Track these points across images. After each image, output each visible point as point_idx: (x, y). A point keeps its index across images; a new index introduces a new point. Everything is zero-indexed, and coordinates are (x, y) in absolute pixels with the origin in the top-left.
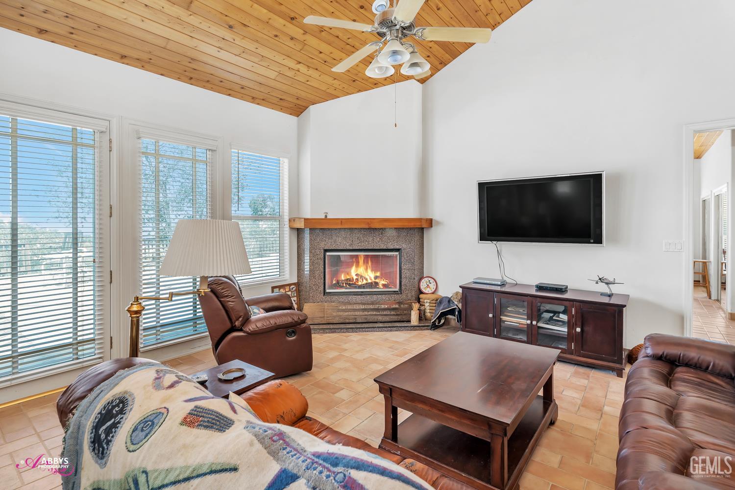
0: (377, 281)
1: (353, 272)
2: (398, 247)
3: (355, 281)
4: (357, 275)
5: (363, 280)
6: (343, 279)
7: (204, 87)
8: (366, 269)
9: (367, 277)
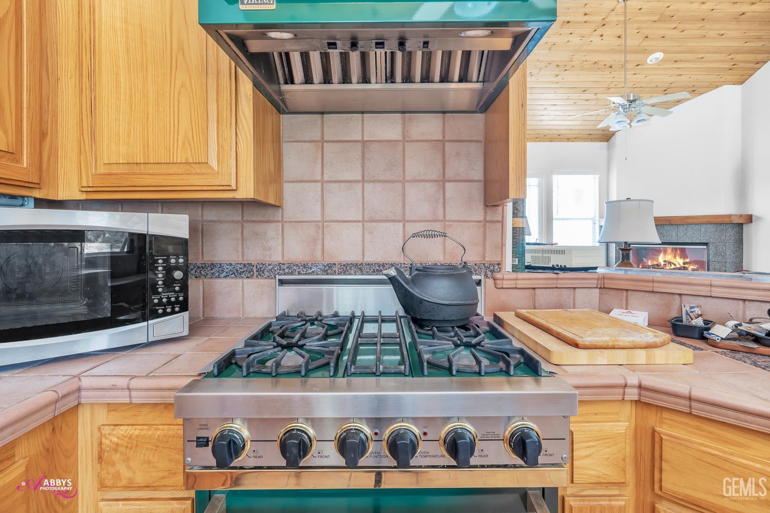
0: (686, 266)
1: (661, 259)
2: (705, 241)
3: (662, 266)
4: (665, 261)
5: (671, 265)
6: (650, 264)
7: (535, 141)
8: (675, 257)
9: (675, 263)
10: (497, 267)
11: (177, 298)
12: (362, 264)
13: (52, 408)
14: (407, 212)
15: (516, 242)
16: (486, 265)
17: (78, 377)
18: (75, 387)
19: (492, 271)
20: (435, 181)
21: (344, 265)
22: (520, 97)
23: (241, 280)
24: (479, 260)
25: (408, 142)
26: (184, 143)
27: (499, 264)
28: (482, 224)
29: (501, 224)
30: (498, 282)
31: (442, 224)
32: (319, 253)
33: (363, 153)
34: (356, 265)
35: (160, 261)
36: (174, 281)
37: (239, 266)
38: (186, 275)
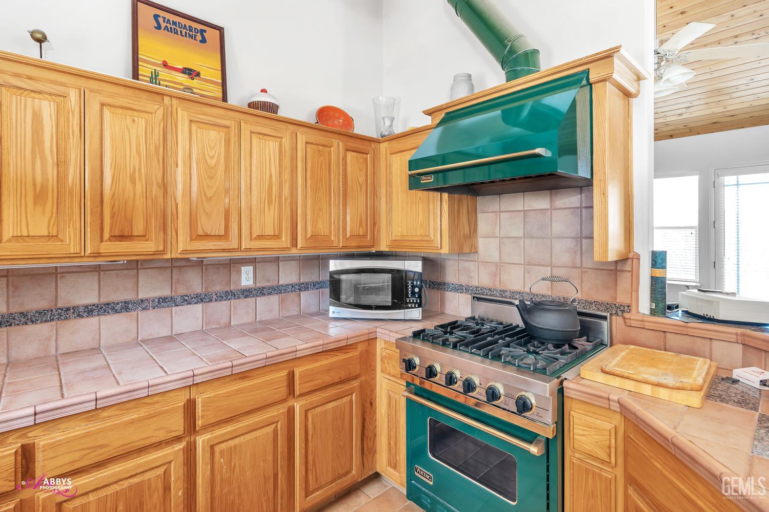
10: (626, 308)
11: (417, 301)
12: (523, 293)
13: (367, 336)
14: (553, 260)
15: (654, 289)
16: (617, 305)
17: (377, 327)
18: (375, 331)
19: (623, 311)
20: (574, 238)
21: (512, 292)
22: (602, 188)
23: (457, 294)
24: (610, 300)
25: (554, 209)
26: (420, 226)
27: (628, 306)
28: (614, 272)
29: (630, 273)
30: (627, 321)
31: (580, 270)
32: (498, 283)
33: (524, 219)
34: (520, 293)
35: (410, 283)
36: (416, 293)
37: (457, 286)
38: (420, 290)
